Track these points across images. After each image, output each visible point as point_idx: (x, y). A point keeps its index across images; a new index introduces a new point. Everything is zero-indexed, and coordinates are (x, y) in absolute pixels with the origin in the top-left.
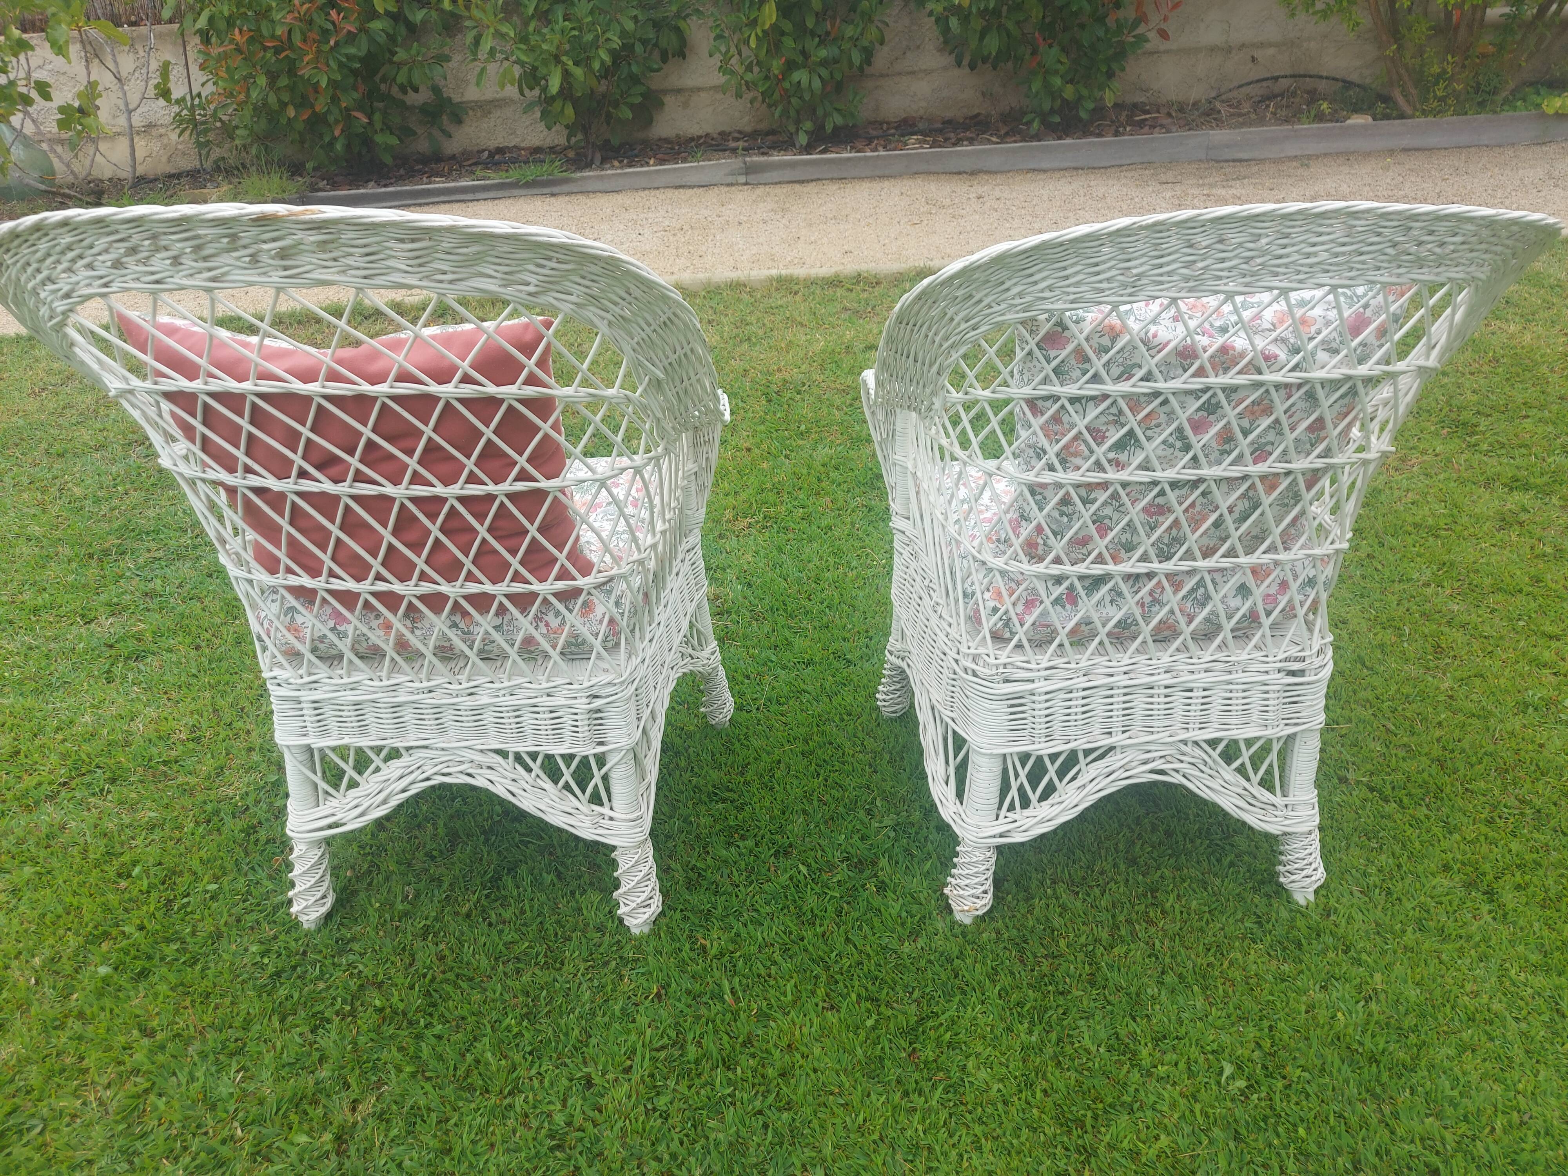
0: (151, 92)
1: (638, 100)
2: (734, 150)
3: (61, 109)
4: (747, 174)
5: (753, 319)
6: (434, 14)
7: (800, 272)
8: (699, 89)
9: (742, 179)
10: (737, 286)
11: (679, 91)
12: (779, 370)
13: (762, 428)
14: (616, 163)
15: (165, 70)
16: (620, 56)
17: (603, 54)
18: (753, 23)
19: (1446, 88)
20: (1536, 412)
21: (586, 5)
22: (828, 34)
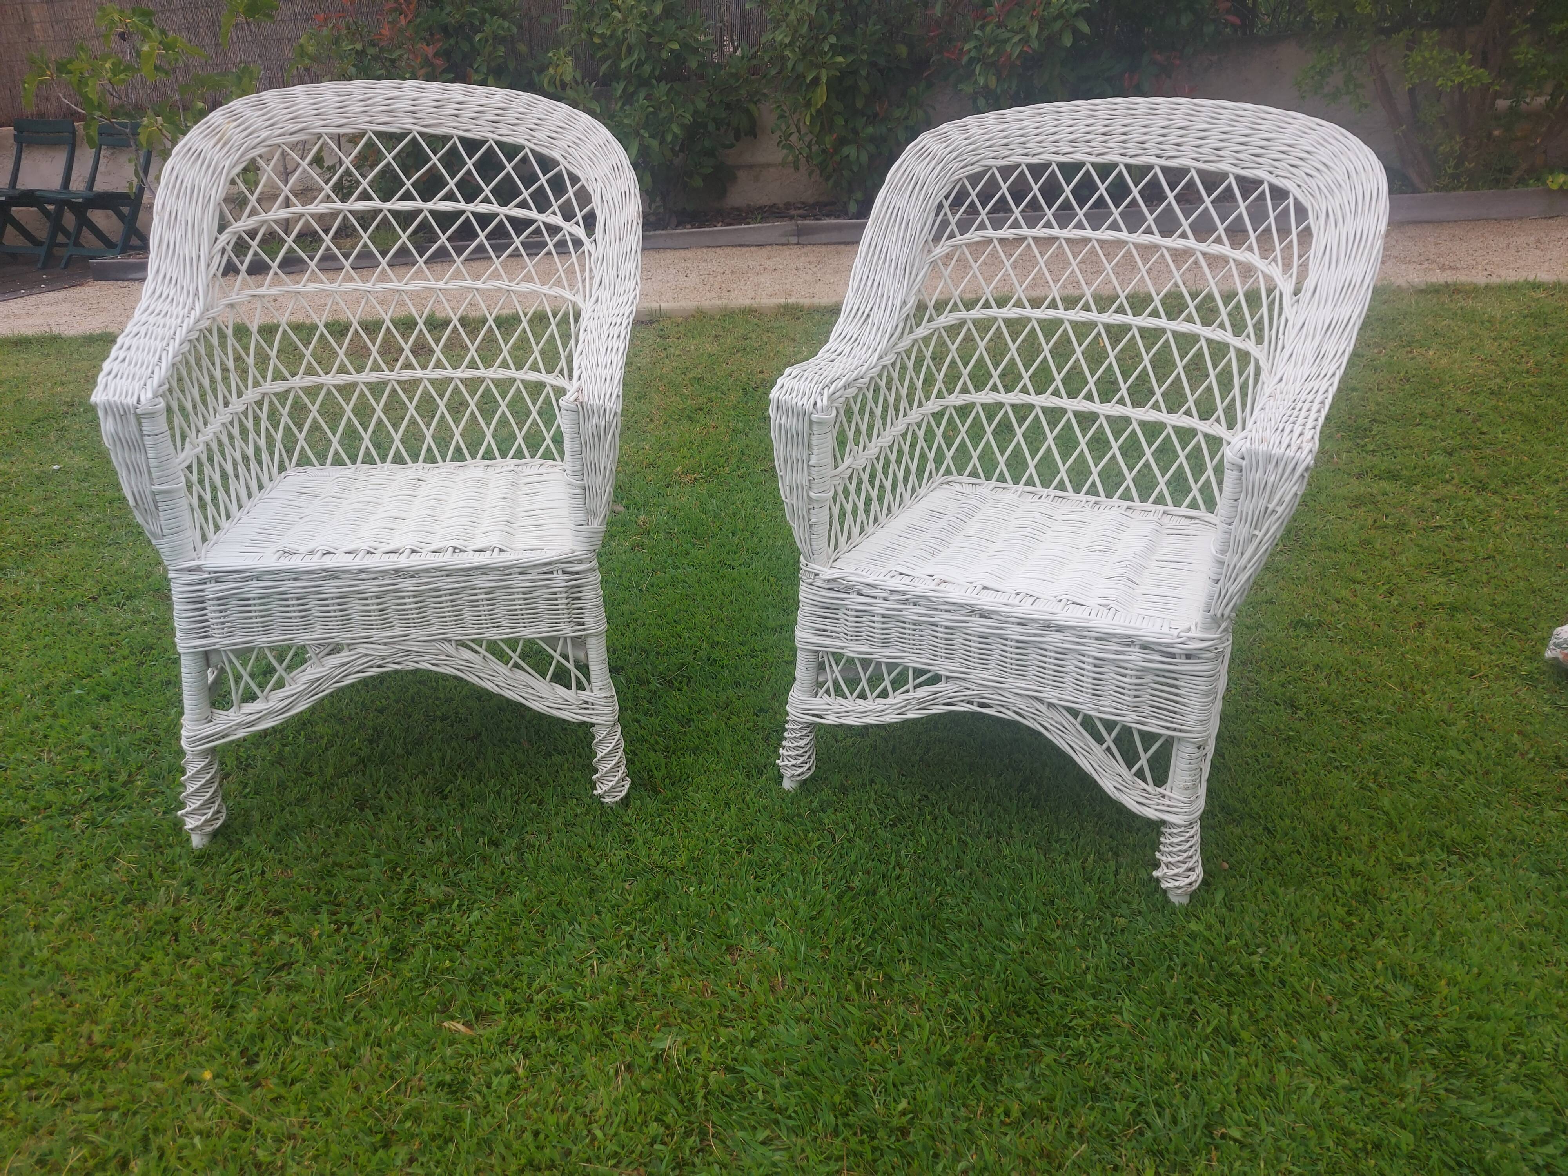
1: (709, 171)
2: (792, 217)
4: (798, 235)
5: (753, 335)
7: (806, 302)
8: (769, 165)
9: (794, 240)
10: (748, 312)
11: (751, 166)
12: (762, 372)
14: (689, 226)
16: (693, 132)
17: (676, 129)
18: (808, 104)
19: (1456, 167)
20: (1429, 421)
21: (663, 87)
22: (876, 115)
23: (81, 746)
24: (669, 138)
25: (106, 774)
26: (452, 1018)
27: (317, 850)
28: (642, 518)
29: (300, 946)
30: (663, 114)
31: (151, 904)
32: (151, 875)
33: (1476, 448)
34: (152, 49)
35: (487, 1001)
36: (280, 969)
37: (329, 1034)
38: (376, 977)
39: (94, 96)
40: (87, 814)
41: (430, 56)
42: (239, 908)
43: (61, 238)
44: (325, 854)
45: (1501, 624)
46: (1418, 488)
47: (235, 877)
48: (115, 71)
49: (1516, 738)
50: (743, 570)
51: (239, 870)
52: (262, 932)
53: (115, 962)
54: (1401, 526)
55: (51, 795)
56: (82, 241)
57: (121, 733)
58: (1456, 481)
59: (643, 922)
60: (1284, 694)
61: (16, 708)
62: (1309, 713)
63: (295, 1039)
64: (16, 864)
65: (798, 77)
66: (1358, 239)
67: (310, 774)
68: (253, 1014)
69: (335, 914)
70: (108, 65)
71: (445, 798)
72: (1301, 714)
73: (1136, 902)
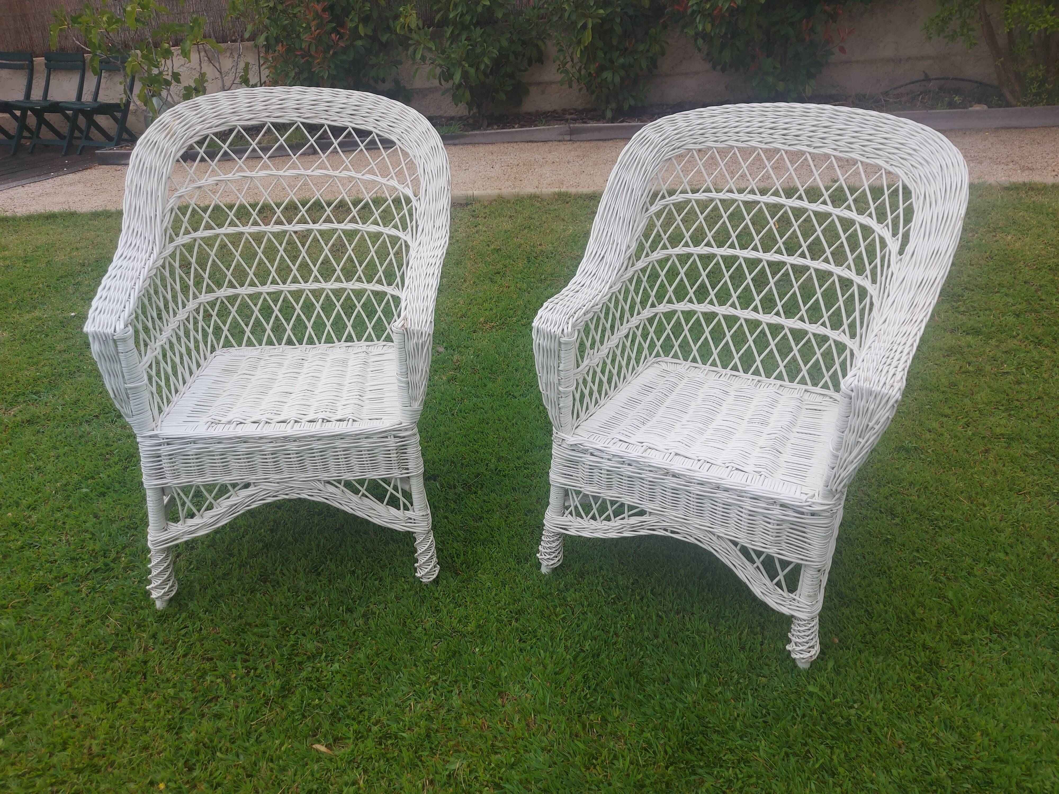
0: (238, 80)
1: (510, 88)
2: (567, 120)
3: (186, 88)
4: (571, 134)
5: (536, 216)
6: (394, 36)
7: (572, 190)
8: (552, 83)
9: (567, 138)
10: (533, 197)
11: (539, 84)
12: (540, 245)
13: (520, 276)
14: (496, 127)
15: (246, 68)
16: (498, 63)
17: (486, 60)
18: (579, 42)
19: (1039, 87)
20: (1004, 290)
21: (479, 31)
22: (626, 49)
23: (87, 531)
24: (482, 67)
25: (102, 553)
26: (319, 742)
27: (236, 613)
28: (455, 357)
29: (223, 685)
30: (478, 50)
31: (129, 651)
32: (129, 630)
33: (1036, 311)
34: (133, 9)
35: (341, 730)
36: (210, 701)
37: (240, 751)
38: (271, 710)
39: (95, 40)
40: (89, 583)
41: (320, 11)
42: (185, 656)
43: (77, 134)
44: (240, 617)
45: (1043, 451)
46: (993, 342)
47: (183, 632)
48: (109, 22)
49: (1045, 543)
50: (522, 400)
51: (186, 627)
52: (199, 674)
53: (106, 694)
54: (979, 371)
55: (67, 569)
56: (91, 135)
57: (112, 521)
58: (1020, 337)
59: (444, 673)
60: (886, 505)
61: (46, 501)
62: (904, 520)
63: (218, 754)
64: (45, 619)
65: (572, 23)
66: (945, 218)
67: (231, 555)
68: (193, 735)
69: (246, 661)
70: (105, 19)
71: (319, 574)
72: (897, 520)
73: (774, 665)
